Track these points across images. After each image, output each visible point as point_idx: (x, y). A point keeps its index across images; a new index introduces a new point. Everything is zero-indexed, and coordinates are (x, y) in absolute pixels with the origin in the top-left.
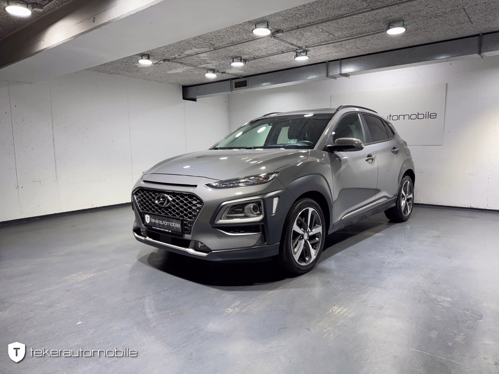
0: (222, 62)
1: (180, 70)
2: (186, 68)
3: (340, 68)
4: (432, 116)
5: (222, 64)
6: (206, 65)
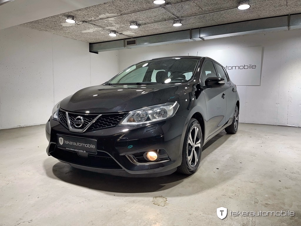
0: (123, 25)
1: (92, 30)
2: (96, 29)
3: (200, 34)
4: (252, 67)
5: (122, 27)
6: (111, 27)
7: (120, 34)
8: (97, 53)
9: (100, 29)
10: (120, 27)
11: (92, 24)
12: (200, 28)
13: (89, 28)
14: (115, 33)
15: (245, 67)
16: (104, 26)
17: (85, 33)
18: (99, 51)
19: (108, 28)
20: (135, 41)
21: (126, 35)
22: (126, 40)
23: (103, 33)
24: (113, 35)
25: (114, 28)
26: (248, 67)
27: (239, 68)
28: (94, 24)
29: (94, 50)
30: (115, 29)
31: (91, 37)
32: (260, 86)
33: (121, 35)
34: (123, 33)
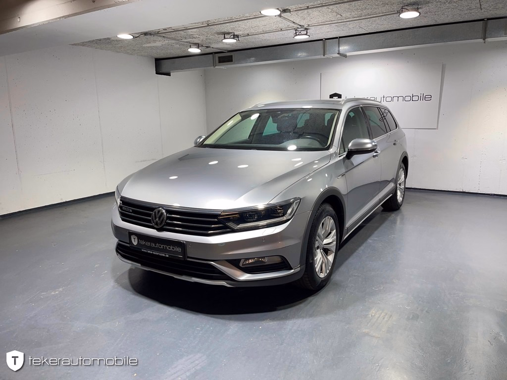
0: (211, 37)
1: (159, 43)
2: (167, 42)
3: (339, 47)
4: (426, 98)
5: (210, 39)
6: (191, 39)
7: (207, 47)
8: (169, 74)
9: (173, 41)
10: (206, 39)
11: (160, 36)
12: (340, 37)
13: (155, 41)
14: (198, 48)
15: (414, 98)
16: (180, 38)
17: (148, 47)
18: (171, 71)
19: (186, 40)
20: (232, 56)
21: (217, 48)
22: (217, 56)
23: (178, 46)
24: (195, 50)
25: (196, 41)
26: (419, 98)
27: (404, 99)
28: (164, 37)
29: (164, 71)
30: (199, 42)
31: (158, 51)
32: (437, 128)
33: (209, 49)
34: (212, 46)
